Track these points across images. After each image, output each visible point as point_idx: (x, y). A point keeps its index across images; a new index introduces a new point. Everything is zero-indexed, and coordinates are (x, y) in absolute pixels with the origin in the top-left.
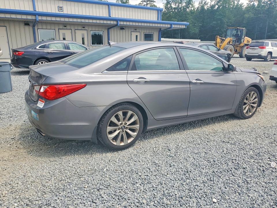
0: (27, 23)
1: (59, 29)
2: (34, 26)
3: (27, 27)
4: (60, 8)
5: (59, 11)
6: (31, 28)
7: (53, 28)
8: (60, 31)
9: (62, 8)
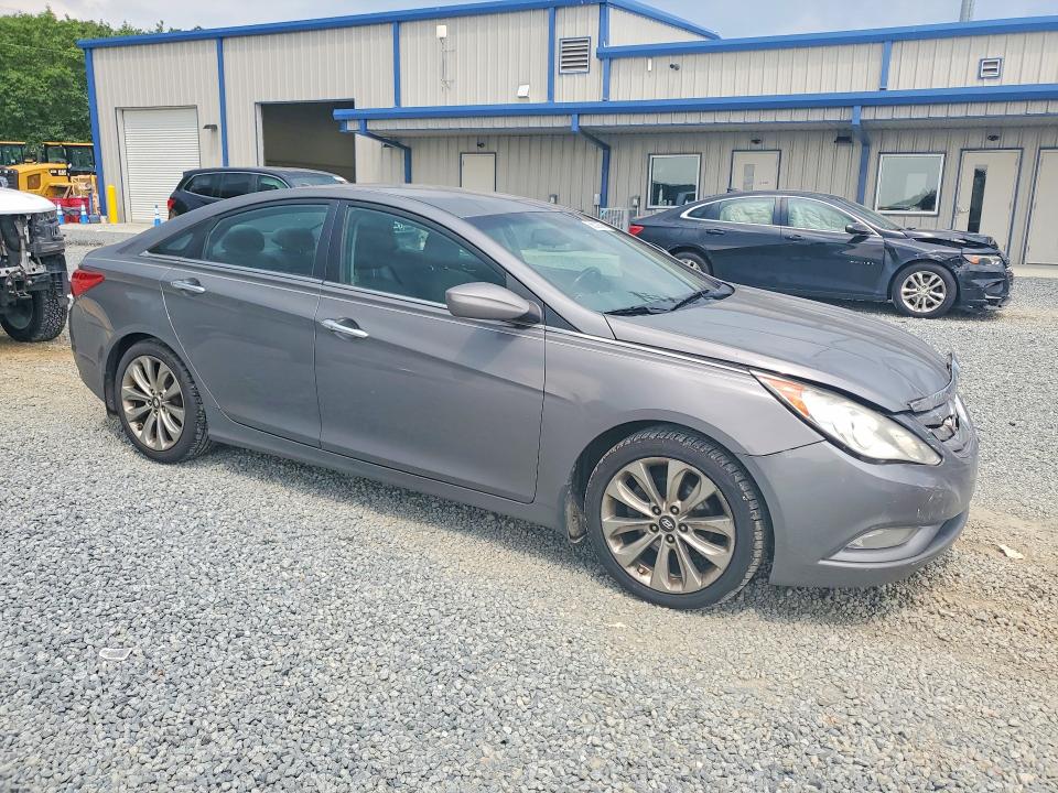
0: (843, 136)
1: (962, 150)
2: (866, 144)
3: (844, 149)
4: (991, 67)
5: (980, 78)
6: (857, 150)
7: (939, 148)
8: (967, 155)
9: (996, 63)
